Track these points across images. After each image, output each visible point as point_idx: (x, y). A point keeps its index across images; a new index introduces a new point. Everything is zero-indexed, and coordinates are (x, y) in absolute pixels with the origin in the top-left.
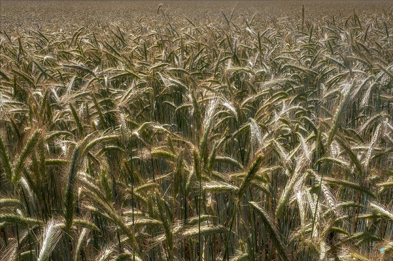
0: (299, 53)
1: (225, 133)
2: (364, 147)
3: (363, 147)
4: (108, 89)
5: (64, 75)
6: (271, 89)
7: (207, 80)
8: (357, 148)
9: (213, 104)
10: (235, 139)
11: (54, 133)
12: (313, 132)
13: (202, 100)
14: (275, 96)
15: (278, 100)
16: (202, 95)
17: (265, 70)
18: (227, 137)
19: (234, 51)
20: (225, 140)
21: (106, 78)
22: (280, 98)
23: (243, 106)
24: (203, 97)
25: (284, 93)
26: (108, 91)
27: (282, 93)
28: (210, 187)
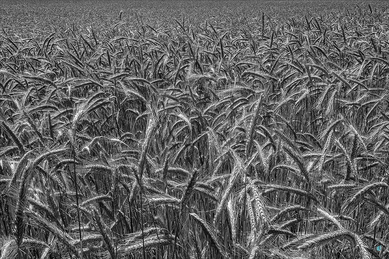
0: (262, 57)
1: (184, 141)
2: (317, 154)
3: (315, 154)
4: (71, 99)
5: (29, 83)
6: (232, 96)
7: (169, 89)
8: (310, 155)
9: (151, 123)
10: (195, 147)
11: (9, 149)
12: (269, 140)
13: (163, 109)
14: (236, 102)
15: (239, 106)
16: (163, 104)
17: (226, 77)
18: (187, 146)
19: (196, 58)
20: (184, 148)
21: (69, 87)
22: (241, 105)
23: (205, 114)
24: (164, 106)
25: (245, 100)
26: (71, 100)
27: (243, 99)
28: (156, 200)
